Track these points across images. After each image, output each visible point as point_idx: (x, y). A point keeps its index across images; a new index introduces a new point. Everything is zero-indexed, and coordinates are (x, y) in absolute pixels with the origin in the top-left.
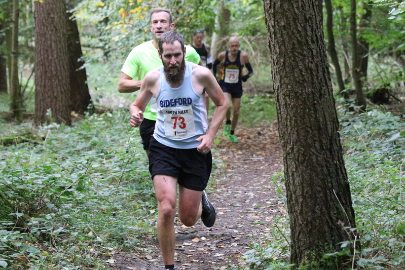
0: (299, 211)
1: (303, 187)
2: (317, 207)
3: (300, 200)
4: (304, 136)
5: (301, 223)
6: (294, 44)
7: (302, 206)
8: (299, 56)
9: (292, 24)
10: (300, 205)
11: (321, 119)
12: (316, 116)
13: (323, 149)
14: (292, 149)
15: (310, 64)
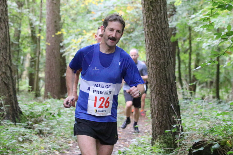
0: (156, 117)
1: (158, 106)
2: (164, 115)
3: (157, 112)
4: (160, 82)
5: (157, 122)
6: (156, 40)
7: (157, 115)
8: (159, 45)
9: (156, 30)
10: (156, 114)
11: (168, 75)
12: (165, 73)
13: (168, 89)
14: (154, 88)
15: (163, 49)
